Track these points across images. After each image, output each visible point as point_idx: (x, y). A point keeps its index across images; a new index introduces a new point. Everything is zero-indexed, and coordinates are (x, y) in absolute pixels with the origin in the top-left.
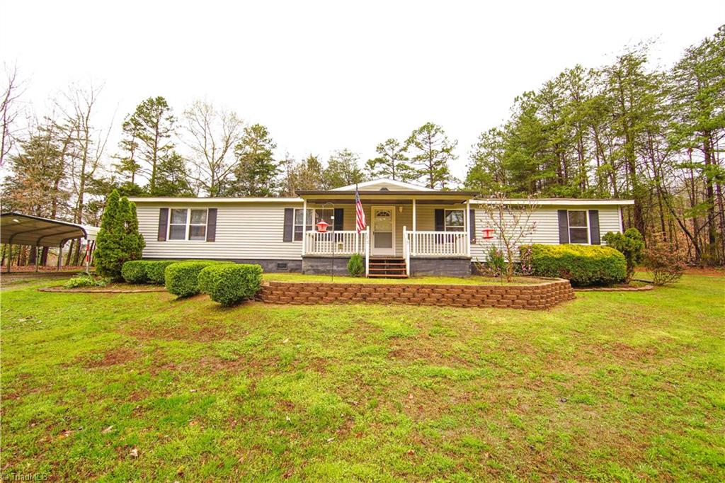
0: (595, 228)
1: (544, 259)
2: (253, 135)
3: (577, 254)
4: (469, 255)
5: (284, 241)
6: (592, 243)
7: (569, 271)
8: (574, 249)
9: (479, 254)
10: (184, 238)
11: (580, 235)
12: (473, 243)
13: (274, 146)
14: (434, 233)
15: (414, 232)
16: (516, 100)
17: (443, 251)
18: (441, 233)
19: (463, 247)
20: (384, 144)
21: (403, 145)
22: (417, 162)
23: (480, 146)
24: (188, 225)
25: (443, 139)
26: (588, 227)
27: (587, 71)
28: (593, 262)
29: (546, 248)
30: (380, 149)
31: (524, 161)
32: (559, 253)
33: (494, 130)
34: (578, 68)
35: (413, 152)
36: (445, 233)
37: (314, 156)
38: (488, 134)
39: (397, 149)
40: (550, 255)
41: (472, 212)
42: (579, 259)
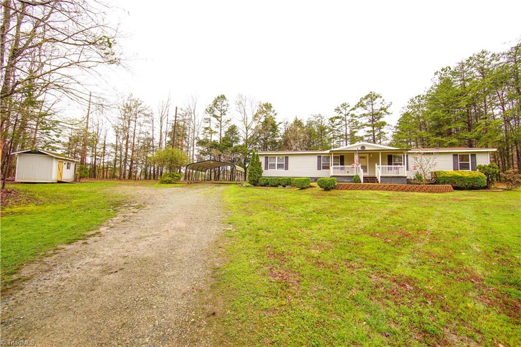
0: (474, 162)
1: (442, 177)
2: (264, 109)
3: (460, 175)
4: (406, 176)
5: (318, 169)
6: (472, 170)
7: (455, 183)
8: (460, 173)
9: (410, 175)
10: (275, 168)
11: (465, 166)
12: (407, 170)
13: (276, 114)
14: (388, 166)
15: (380, 166)
16: (436, 74)
17: (392, 173)
18: (391, 166)
19: (402, 171)
20: (340, 107)
21: (352, 106)
22: (363, 118)
23: (409, 107)
24: (276, 163)
25: (381, 101)
26: (470, 162)
27: (491, 54)
28: (468, 179)
29: (444, 172)
30: (338, 110)
31: (441, 117)
32: (451, 174)
33: (419, 96)
34: (483, 52)
35: (360, 111)
36: (393, 166)
37: (299, 119)
38: (414, 99)
39: (348, 109)
40: (446, 175)
41: (407, 156)
42: (461, 177)
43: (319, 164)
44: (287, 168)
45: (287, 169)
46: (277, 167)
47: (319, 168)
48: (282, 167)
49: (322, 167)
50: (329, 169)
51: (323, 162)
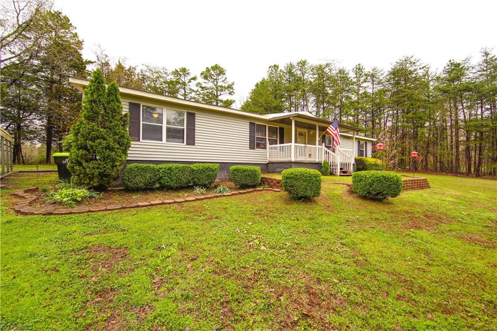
43: (252, 137)
44: (191, 141)
47: (252, 147)
48: (179, 138)
49: (256, 143)
50: (265, 148)
51: (258, 135)
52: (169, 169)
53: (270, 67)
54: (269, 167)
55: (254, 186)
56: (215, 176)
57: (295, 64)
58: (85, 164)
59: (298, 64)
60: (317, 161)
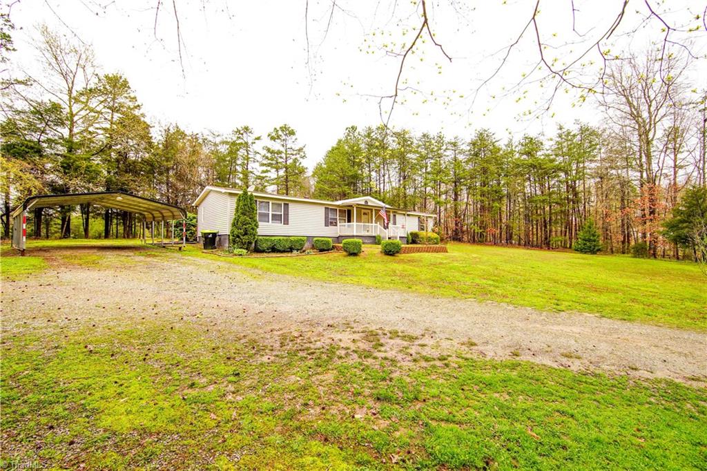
10: (268, 222)
24: (271, 213)
41: (395, 216)
43: (326, 218)
44: (286, 222)
45: (288, 224)
46: (272, 220)
47: (326, 225)
48: (278, 220)
49: (329, 222)
50: (336, 225)
51: (330, 216)
52: (280, 240)
53: (347, 129)
54: (339, 239)
55: (328, 250)
56: (304, 245)
57: (374, 128)
58: (242, 237)
59: (377, 129)
60: (374, 235)
